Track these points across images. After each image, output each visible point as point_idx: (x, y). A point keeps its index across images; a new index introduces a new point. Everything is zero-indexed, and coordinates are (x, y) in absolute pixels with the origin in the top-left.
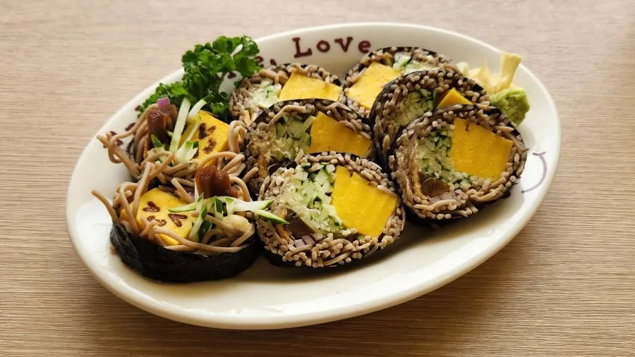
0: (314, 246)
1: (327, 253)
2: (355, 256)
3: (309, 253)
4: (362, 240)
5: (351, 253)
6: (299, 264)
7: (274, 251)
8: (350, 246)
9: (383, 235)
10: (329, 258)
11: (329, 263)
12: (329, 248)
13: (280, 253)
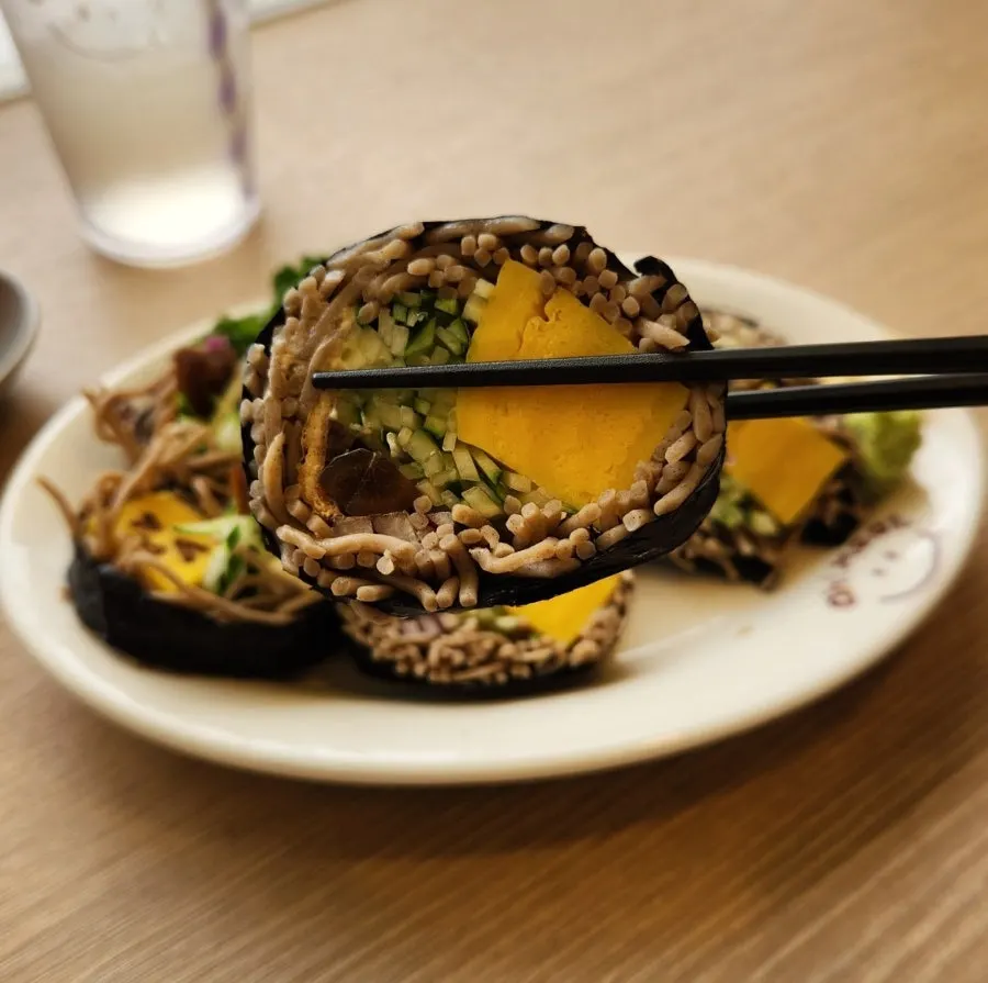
0: (437, 637)
1: (458, 658)
2: (516, 672)
3: (424, 650)
4: (534, 642)
5: (509, 664)
6: (401, 669)
7: (359, 636)
8: (507, 650)
9: (578, 640)
10: (463, 668)
11: (462, 677)
12: (465, 648)
13: (370, 641)
